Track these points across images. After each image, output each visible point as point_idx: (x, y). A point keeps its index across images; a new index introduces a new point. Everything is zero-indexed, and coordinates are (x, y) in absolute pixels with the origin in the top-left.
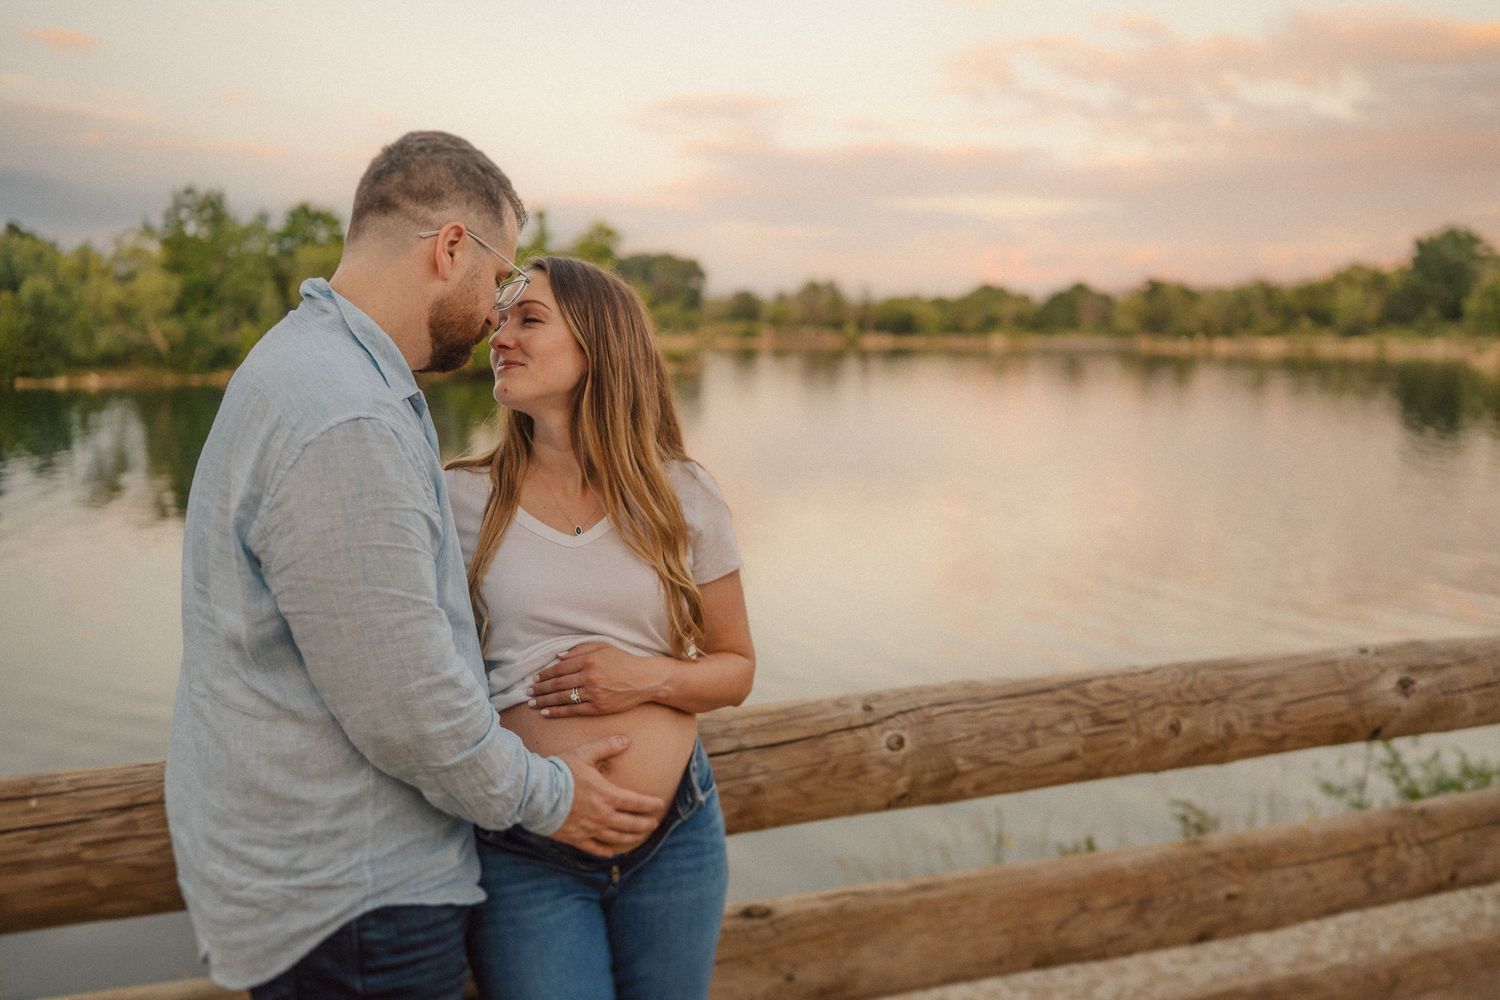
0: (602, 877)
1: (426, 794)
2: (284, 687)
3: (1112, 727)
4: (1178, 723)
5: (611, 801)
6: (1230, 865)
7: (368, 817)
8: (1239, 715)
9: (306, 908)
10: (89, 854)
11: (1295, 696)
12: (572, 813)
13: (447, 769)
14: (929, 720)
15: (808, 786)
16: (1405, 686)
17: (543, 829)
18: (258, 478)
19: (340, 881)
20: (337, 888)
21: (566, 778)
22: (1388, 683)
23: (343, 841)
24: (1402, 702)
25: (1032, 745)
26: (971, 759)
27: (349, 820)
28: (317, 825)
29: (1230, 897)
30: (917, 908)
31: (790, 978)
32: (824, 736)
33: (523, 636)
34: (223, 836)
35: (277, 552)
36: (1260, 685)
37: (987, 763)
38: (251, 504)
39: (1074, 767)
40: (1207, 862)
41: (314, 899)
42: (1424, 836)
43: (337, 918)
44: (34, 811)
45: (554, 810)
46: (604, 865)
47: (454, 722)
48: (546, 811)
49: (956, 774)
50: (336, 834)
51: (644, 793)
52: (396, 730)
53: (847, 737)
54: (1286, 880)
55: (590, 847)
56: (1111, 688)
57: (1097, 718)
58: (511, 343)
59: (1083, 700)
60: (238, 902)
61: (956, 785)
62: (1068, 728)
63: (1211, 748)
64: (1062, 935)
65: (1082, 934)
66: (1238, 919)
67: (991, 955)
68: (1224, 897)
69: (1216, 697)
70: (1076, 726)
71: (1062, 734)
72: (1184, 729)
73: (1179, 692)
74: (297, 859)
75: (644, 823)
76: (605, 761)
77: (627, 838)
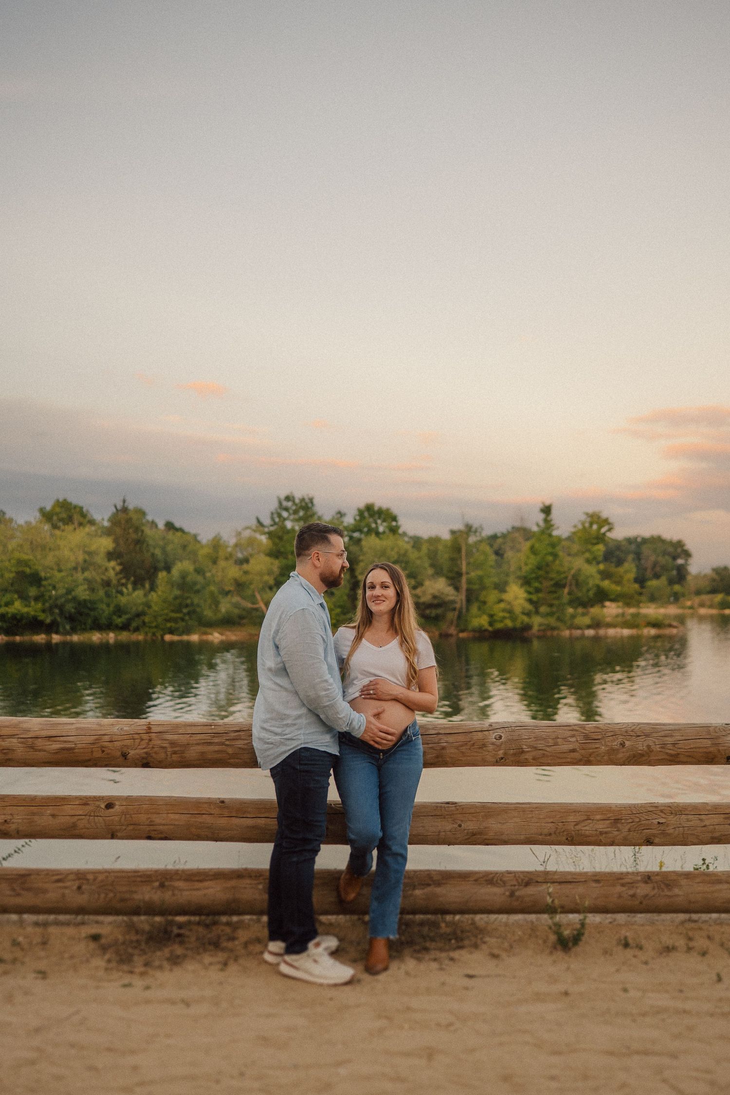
0: (377, 756)
1: (321, 716)
2: (283, 681)
3: (594, 741)
4: (624, 743)
5: (378, 728)
6: (662, 811)
7: (303, 721)
8: (654, 742)
9: (286, 745)
11: (683, 738)
12: (365, 730)
13: (325, 707)
14: (513, 731)
15: (463, 749)
17: (356, 735)
18: (279, 625)
19: (295, 738)
20: (294, 740)
21: (364, 719)
23: (296, 727)
25: (556, 744)
26: (530, 746)
27: (299, 721)
28: (289, 722)
29: (659, 823)
30: (515, 809)
31: (460, 826)
32: (471, 732)
34: (265, 726)
35: (283, 645)
36: (665, 732)
37: (536, 749)
39: (576, 755)
40: (651, 809)
41: (288, 742)
43: (293, 748)
44: (212, 729)
45: (360, 727)
46: (378, 751)
47: (328, 692)
48: (357, 728)
49: (523, 752)
50: (295, 725)
51: (389, 727)
52: (312, 693)
53: (480, 734)
54: (688, 820)
55: (372, 743)
56: (598, 728)
57: (586, 737)
60: (268, 743)
61: (523, 757)
62: (573, 739)
63: (642, 755)
64: (578, 827)
65: (587, 828)
66: (664, 834)
67: (546, 831)
68: (656, 823)
69: (642, 734)
70: (577, 739)
71: (570, 741)
72: (626, 746)
73: (627, 732)
74: (284, 731)
75: (390, 737)
76: (377, 716)
77: (385, 742)
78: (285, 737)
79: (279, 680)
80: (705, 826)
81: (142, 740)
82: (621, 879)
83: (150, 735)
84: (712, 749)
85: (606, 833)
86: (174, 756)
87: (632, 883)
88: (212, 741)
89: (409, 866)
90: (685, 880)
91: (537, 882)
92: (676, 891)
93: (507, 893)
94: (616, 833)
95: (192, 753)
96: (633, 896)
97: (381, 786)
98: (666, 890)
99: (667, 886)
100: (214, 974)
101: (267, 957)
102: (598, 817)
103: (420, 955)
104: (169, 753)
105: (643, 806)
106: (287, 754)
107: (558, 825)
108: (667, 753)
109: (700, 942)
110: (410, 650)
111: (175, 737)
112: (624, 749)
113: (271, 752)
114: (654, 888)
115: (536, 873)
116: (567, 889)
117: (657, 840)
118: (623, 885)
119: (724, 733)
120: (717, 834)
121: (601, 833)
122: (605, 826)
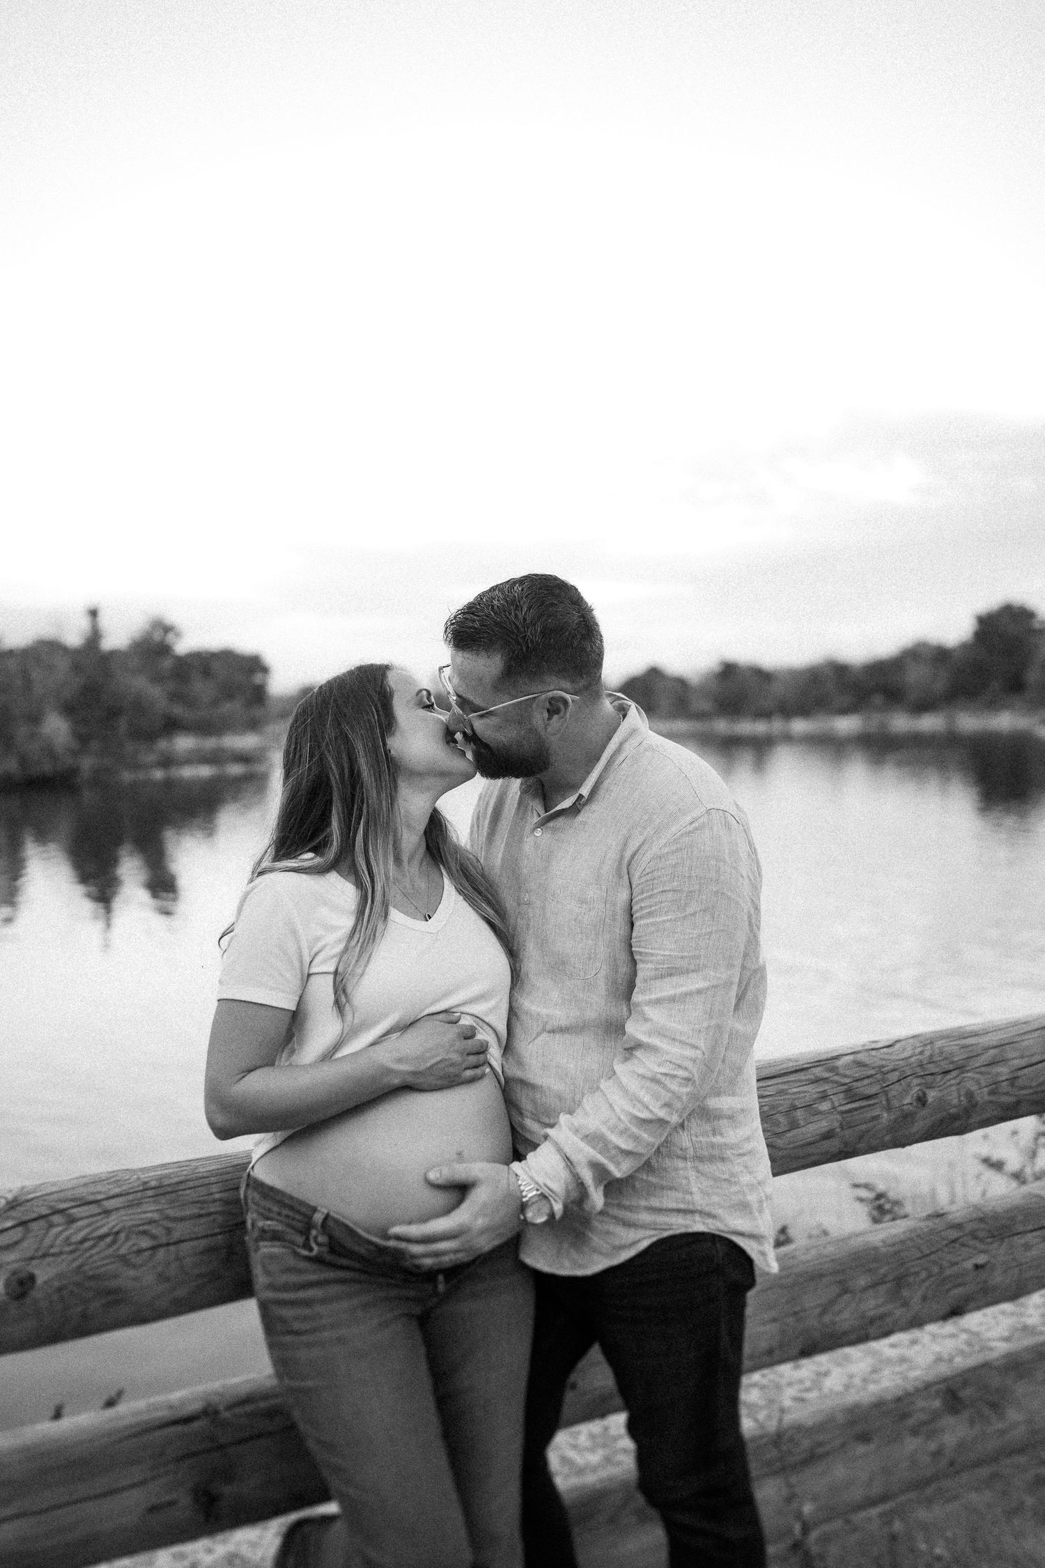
3: (865, 1103)
4: (925, 1094)
6: (974, 1235)
8: (978, 1082)
11: (1023, 1062)
25: (794, 1125)
29: (977, 1267)
36: (992, 1052)
39: (833, 1145)
40: (953, 1234)
56: (859, 1064)
57: (850, 1094)
59: (835, 1077)
62: (825, 1106)
63: (955, 1117)
64: (827, 1319)
66: (985, 1289)
67: (761, 1346)
68: (973, 1268)
69: (951, 1067)
70: (833, 1102)
71: (820, 1113)
72: (930, 1100)
73: (921, 1064)
94: (899, 1312)
96: (938, 1454)
98: (994, 1419)
99: (994, 1406)
107: (784, 1323)
108: (1000, 1104)
112: (924, 1112)
114: (972, 1422)
118: (915, 1432)
122: (881, 1301)
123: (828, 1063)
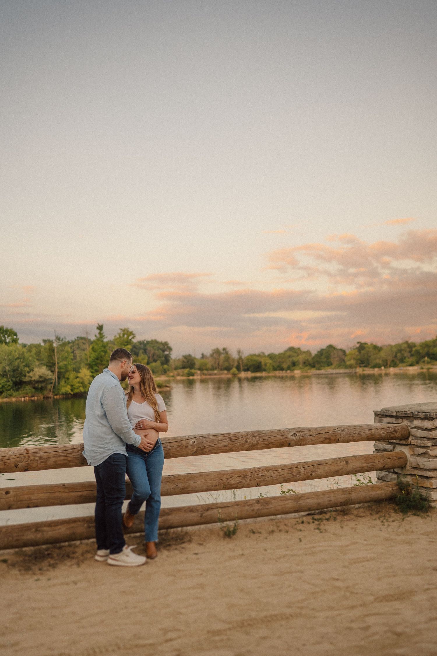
0: (145, 455)
2: (104, 422)
3: (234, 441)
4: (247, 440)
5: (146, 441)
6: (262, 470)
7: (114, 440)
8: (259, 439)
9: (106, 453)
10: (68, 455)
11: (271, 436)
12: (141, 443)
13: (125, 432)
14: (199, 439)
15: (178, 449)
16: (294, 435)
17: (137, 446)
18: (103, 393)
19: (111, 449)
20: (110, 450)
21: (140, 438)
22: (291, 434)
24: (294, 438)
25: (219, 443)
26: (207, 445)
27: (112, 441)
28: (107, 441)
30: (201, 475)
31: (177, 486)
32: (181, 441)
33: (133, 418)
34: (94, 444)
35: (105, 403)
36: (263, 434)
37: (210, 446)
38: (102, 397)
39: (227, 448)
41: (107, 451)
42: (304, 466)
43: (110, 454)
44: (59, 449)
45: (138, 442)
46: (145, 453)
47: (126, 425)
49: (205, 448)
50: (110, 443)
51: (151, 441)
52: (119, 426)
53: (185, 441)
54: (274, 473)
55: (143, 449)
56: (235, 434)
57: (231, 439)
58: (131, 376)
59: (229, 436)
60: (96, 453)
61: (204, 451)
62: (226, 441)
63: (254, 445)
64: (228, 481)
65: (232, 481)
66: (264, 480)
67: (215, 484)
68: (261, 476)
69: (254, 436)
70: (227, 440)
71: (224, 442)
72: (248, 442)
73: (247, 435)
74: (105, 446)
75: (151, 446)
76: (145, 436)
77: (149, 448)
78: (105, 449)
79: (102, 421)
80: (281, 475)
81: (25, 457)
82: (247, 503)
83: (29, 454)
84: (283, 440)
85: (240, 482)
86: (42, 464)
87: (251, 504)
88: (60, 455)
89: (162, 506)
90: (274, 501)
91: (212, 508)
92: (271, 506)
93: (200, 515)
94: (244, 482)
95: (51, 462)
96: (253, 510)
97: (147, 470)
98: (266, 506)
99: (267, 504)
100: (75, 569)
101: (97, 558)
102: (236, 476)
103: (167, 548)
104: (39, 463)
105: (254, 468)
106: (107, 457)
107: (220, 481)
108: (265, 444)
109: (282, 527)
110: (154, 404)
111: (42, 454)
112: (247, 444)
113: (97, 457)
114: (261, 506)
115: (213, 504)
116: (226, 510)
117: (261, 484)
118: (248, 506)
119: (287, 433)
120: (285, 479)
121: (238, 483)
122: (240, 479)
123: (228, 434)
